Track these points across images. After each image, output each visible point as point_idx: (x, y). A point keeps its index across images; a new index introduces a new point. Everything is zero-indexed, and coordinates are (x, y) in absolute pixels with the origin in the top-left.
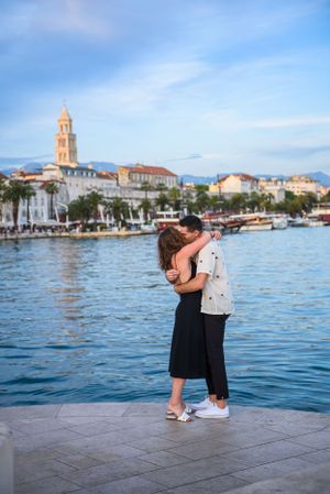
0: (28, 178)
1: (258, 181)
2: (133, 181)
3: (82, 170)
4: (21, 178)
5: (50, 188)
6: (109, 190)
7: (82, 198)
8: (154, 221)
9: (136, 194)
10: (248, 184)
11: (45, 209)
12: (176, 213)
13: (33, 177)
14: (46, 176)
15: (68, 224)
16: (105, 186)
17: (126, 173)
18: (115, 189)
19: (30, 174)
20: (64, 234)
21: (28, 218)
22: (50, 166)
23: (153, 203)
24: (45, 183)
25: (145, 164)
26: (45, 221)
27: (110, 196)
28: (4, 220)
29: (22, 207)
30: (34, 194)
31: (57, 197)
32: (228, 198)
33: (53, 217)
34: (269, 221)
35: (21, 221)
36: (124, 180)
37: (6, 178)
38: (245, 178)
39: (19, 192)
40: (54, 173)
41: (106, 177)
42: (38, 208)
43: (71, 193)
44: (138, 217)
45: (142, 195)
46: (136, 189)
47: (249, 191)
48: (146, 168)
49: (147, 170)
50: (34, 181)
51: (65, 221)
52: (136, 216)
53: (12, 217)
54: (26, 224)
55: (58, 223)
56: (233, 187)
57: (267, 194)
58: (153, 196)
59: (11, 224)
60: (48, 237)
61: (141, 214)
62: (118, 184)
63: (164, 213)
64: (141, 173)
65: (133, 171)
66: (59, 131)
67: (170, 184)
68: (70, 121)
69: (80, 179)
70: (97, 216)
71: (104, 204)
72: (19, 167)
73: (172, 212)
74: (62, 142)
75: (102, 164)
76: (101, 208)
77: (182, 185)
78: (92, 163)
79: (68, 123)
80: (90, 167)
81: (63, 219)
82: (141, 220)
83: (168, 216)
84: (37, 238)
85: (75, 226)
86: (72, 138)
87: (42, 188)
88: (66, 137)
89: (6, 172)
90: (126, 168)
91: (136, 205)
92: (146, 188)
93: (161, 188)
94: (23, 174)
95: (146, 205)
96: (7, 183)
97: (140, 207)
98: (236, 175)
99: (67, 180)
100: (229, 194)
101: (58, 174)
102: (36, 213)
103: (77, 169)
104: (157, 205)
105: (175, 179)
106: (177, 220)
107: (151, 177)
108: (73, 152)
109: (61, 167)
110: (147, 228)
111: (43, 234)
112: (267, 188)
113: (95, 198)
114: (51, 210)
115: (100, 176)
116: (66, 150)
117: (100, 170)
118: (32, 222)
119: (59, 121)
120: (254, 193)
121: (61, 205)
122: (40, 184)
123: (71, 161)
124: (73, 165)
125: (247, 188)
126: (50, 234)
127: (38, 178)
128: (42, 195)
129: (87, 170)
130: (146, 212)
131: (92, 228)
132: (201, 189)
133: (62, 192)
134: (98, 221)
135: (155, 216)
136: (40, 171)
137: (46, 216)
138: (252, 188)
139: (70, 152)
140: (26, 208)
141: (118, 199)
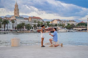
1: (61, 21)
2: (32, 20)
3: (21, 18)
4: (6, 19)
6: (26, 22)
7: (20, 24)
8: (37, 29)
10: (59, 22)
11: (11, 26)
14: (12, 18)
15: (17, 30)
17: (30, 18)
19: (8, 18)
20: (16, 32)
28: (2, 28)
29: (6, 25)
30: (9, 23)
31: (14, 23)
33: (13, 28)
35: (6, 29)
38: (58, 20)
39: (6, 22)
43: (17, 23)
44: (33, 29)
45: (34, 23)
47: (59, 24)
52: (33, 28)
53: (4, 28)
57: (63, 24)
58: (36, 24)
62: (29, 21)
64: (34, 18)
65: (32, 18)
66: (15, 8)
67: (41, 21)
68: (18, 6)
69: (20, 20)
76: (24, 27)
77: (43, 21)
81: (16, 28)
83: (40, 28)
86: (18, 10)
93: (39, 22)
95: (35, 26)
98: (56, 20)
99: (17, 20)
100: (54, 24)
102: (9, 27)
103: (19, 17)
104: (38, 26)
107: (36, 19)
109: (15, 17)
110: (35, 31)
114: (13, 26)
115: (25, 19)
118: (9, 29)
119: (15, 6)
121: (15, 25)
122: (10, 20)
124: (18, 16)
127: (10, 19)
132: (48, 22)
134: (24, 29)
136: (10, 17)
137: (12, 28)
139: (18, 13)
140: (7, 26)
141: (28, 24)
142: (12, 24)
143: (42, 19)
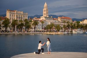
4: (36, 19)
9: (62, 24)
16: (55, 22)
17: (60, 19)
18: (57, 22)
23: (66, 26)
24: (41, 20)
26: (41, 30)
27: (56, 24)
28: (32, 29)
40: (43, 18)
43: (47, 23)
45: (63, 24)
50: (38, 20)
55: (44, 30)
58: (66, 24)
69: (49, 20)
71: (55, 26)
87: (40, 22)
91: (62, 26)
92: (64, 22)
100: (85, 24)
107: (66, 20)
109: (45, 17)
115: (54, 19)
116: (46, 12)
118: (38, 30)
121: (45, 26)
123: (47, 16)
127: (40, 19)
132: (78, 23)
133: (45, 23)
134: (53, 30)
137: (41, 28)
140: (37, 26)
142: (41, 25)
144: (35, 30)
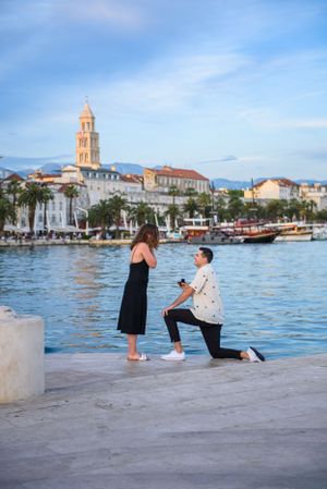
0: (45, 180)
1: (298, 186)
2: (160, 185)
3: (105, 173)
4: (38, 180)
5: (70, 191)
6: (133, 194)
7: (103, 202)
8: (181, 229)
9: (162, 199)
10: (288, 190)
11: (64, 214)
12: (205, 220)
13: (51, 179)
14: (65, 179)
15: (87, 230)
16: (129, 190)
17: (152, 176)
18: (139, 194)
19: (48, 176)
20: (83, 241)
21: (45, 223)
22: (70, 168)
23: (181, 209)
24: (64, 184)
25: (173, 167)
26: (64, 227)
27: (134, 201)
28: (19, 225)
29: (39, 212)
30: (52, 198)
31: (77, 201)
32: (264, 205)
33: (72, 223)
34: (308, 231)
35: (38, 226)
36: (150, 183)
37: (23, 180)
38: (285, 183)
39: (37, 195)
40: (74, 175)
41: (130, 180)
42: (56, 213)
43: (92, 197)
44: (165, 225)
45: (169, 200)
46: (163, 193)
47: (288, 198)
48: (175, 170)
49: (176, 173)
50: (52, 183)
51: (85, 228)
52: (163, 224)
53: (27, 222)
54: (43, 229)
55: (76, 229)
56: (270, 192)
57: (308, 201)
58: (181, 201)
59: (27, 229)
60: (66, 244)
61: (168, 221)
62: (143, 189)
63: (193, 220)
64: (168, 176)
65: (160, 173)
66: (80, 129)
67: (201, 188)
68: (93, 118)
69: (102, 182)
70: (120, 223)
71: (128, 209)
72: (36, 168)
73: (202, 219)
74: (83, 141)
75: (128, 166)
76: (124, 214)
77: (213, 190)
78: (116, 164)
79: (90, 120)
80: (113, 169)
81: (83, 225)
82: (168, 228)
83: (198, 224)
84: (54, 244)
85: (95, 233)
86: (95, 137)
87: (60, 191)
88: (88, 136)
89: (21, 173)
90: (152, 170)
91: (162, 210)
92: (174, 192)
93: (190, 193)
94: (40, 176)
95: (173, 211)
96: (23, 185)
97: (167, 213)
98: (274, 180)
99: (88, 183)
100: (263, 200)
101: (78, 176)
102: (54, 218)
103: (99, 171)
104: (186, 211)
105: (206, 183)
106: (206, 228)
107: (179, 180)
108: (95, 152)
109: (82, 169)
110: (173, 236)
111: (60, 240)
112: (309, 194)
113: (118, 203)
114: (70, 215)
115: (124, 179)
116: (88, 150)
117: (124, 172)
118: (50, 227)
119: (81, 118)
120: (294, 200)
121: (81, 210)
122: (59, 187)
123: (93, 163)
124: (95, 167)
125: (286, 194)
126: (68, 241)
127: (57, 180)
128: (60, 199)
129: (110, 172)
130: (173, 219)
131: (114, 235)
132: (236, 194)
133: (82, 195)
134: (120, 228)
135: (183, 224)
136: (59, 174)
137: (64, 221)
138: (291, 194)
139: (92, 152)
140: (43, 212)
141: (143, 204)
142: (65, 206)
143: (207, 180)
144: (36, 229)
